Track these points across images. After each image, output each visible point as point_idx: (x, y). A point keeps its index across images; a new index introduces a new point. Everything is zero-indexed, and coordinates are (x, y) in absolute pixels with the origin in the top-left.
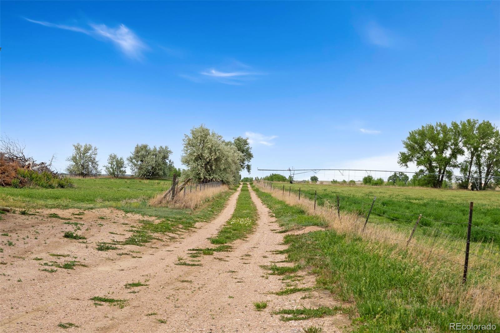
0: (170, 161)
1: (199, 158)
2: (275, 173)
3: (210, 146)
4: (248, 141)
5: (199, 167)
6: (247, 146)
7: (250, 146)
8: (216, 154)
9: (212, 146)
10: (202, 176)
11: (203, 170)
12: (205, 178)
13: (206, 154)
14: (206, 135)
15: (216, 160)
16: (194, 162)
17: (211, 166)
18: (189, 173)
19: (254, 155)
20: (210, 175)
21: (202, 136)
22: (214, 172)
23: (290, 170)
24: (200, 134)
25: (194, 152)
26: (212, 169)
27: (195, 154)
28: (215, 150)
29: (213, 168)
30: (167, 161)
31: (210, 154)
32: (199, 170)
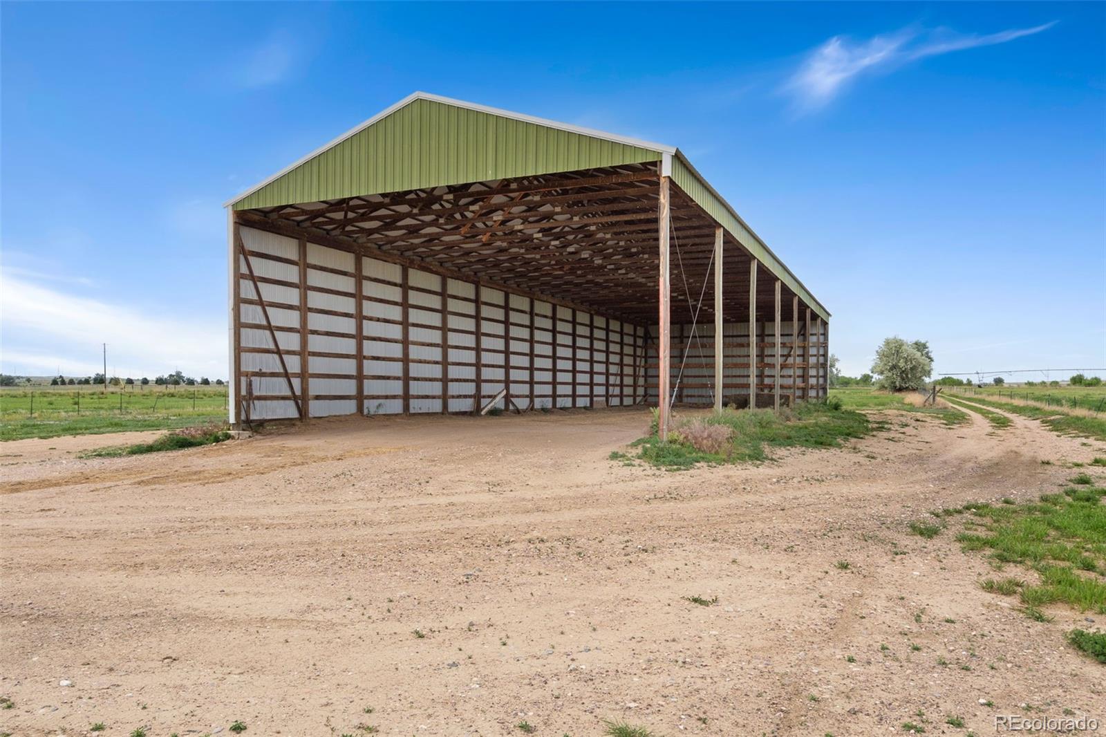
0: (837, 370)
1: (894, 367)
2: (947, 376)
3: (905, 356)
4: (928, 345)
5: (895, 376)
6: (927, 350)
7: (930, 349)
8: (911, 363)
9: (908, 356)
10: (897, 384)
11: (899, 378)
12: (900, 385)
13: (902, 364)
14: (901, 345)
15: (911, 368)
16: (889, 371)
17: (907, 375)
18: (884, 382)
19: (934, 358)
20: (905, 383)
21: (896, 347)
22: (909, 380)
23: (978, 373)
24: (894, 345)
25: (889, 362)
26: (907, 376)
27: (890, 364)
28: (911, 359)
29: (909, 376)
30: (834, 370)
31: (906, 363)
32: (894, 378)
